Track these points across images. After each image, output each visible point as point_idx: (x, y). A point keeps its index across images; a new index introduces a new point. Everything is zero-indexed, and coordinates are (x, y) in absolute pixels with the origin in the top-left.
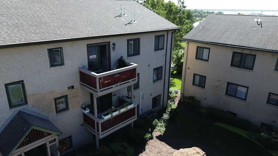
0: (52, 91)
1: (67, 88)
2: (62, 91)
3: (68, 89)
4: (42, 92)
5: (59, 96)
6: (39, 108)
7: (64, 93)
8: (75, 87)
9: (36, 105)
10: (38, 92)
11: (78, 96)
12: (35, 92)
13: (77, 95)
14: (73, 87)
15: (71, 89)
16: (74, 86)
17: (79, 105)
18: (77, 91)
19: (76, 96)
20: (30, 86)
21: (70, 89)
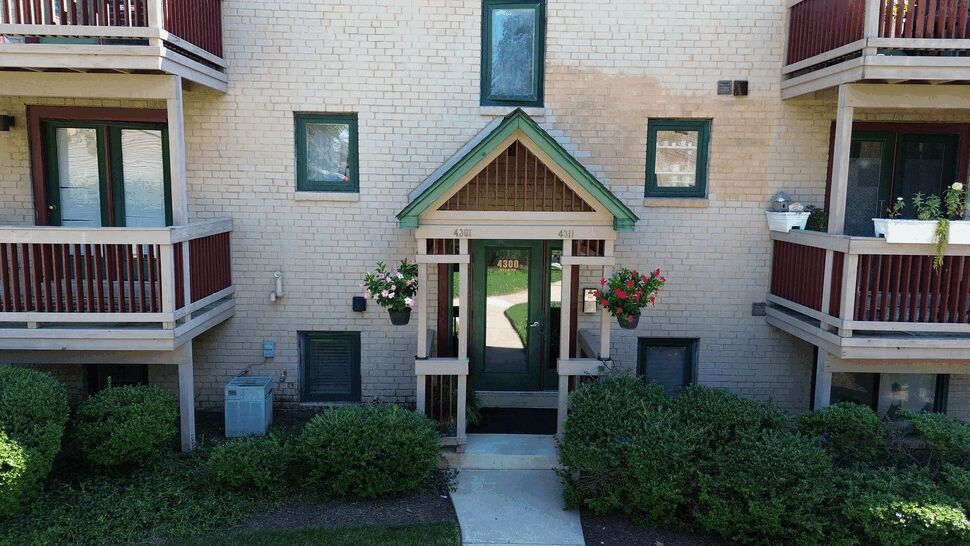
0: (645, 77)
1: (716, 87)
2: (689, 93)
3: (719, 93)
4: (605, 71)
5: (673, 112)
6: (579, 141)
7: (698, 108)
8: (752, 94)
9: (570, 119)
10: (589, 63)
11: (762, 143)
12: (577, 63)
13: (757, 136)
14: (742, 88)
15: (731, 98)
16: (750, 87)
17: (757, 191)
18: (762, 115)
19: (754, 143)
20: (564, 28)
21: (728, 93)
